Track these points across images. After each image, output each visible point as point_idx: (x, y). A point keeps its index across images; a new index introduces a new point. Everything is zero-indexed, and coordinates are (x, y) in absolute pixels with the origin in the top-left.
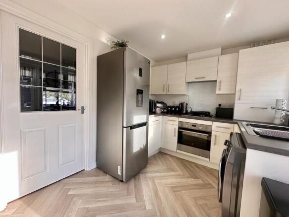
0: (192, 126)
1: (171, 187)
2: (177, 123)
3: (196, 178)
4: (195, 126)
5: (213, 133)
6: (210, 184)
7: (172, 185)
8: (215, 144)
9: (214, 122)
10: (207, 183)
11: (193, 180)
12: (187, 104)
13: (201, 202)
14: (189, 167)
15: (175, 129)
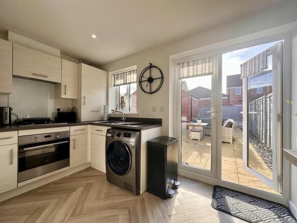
0: (45, 137)
1: (71, 216)
2: (15, 140)
3: (74, 190)
4: (50, 136)
5: (71, 138)
6: (88, 183)
7: (69, 215)
8: (74, 148)
9: (71, 127)
10: (85, 184)
11: (74, 193)
12: (10, 109)
13: (103, 196)
14: (52, 190)
15: (12, 151)
